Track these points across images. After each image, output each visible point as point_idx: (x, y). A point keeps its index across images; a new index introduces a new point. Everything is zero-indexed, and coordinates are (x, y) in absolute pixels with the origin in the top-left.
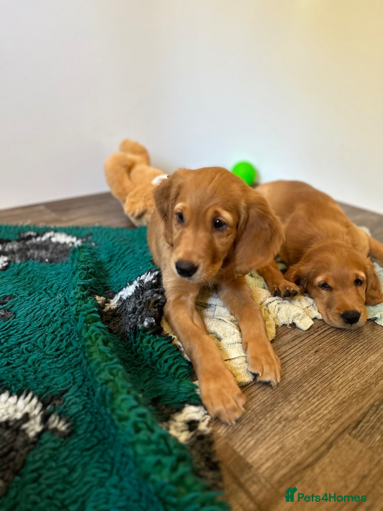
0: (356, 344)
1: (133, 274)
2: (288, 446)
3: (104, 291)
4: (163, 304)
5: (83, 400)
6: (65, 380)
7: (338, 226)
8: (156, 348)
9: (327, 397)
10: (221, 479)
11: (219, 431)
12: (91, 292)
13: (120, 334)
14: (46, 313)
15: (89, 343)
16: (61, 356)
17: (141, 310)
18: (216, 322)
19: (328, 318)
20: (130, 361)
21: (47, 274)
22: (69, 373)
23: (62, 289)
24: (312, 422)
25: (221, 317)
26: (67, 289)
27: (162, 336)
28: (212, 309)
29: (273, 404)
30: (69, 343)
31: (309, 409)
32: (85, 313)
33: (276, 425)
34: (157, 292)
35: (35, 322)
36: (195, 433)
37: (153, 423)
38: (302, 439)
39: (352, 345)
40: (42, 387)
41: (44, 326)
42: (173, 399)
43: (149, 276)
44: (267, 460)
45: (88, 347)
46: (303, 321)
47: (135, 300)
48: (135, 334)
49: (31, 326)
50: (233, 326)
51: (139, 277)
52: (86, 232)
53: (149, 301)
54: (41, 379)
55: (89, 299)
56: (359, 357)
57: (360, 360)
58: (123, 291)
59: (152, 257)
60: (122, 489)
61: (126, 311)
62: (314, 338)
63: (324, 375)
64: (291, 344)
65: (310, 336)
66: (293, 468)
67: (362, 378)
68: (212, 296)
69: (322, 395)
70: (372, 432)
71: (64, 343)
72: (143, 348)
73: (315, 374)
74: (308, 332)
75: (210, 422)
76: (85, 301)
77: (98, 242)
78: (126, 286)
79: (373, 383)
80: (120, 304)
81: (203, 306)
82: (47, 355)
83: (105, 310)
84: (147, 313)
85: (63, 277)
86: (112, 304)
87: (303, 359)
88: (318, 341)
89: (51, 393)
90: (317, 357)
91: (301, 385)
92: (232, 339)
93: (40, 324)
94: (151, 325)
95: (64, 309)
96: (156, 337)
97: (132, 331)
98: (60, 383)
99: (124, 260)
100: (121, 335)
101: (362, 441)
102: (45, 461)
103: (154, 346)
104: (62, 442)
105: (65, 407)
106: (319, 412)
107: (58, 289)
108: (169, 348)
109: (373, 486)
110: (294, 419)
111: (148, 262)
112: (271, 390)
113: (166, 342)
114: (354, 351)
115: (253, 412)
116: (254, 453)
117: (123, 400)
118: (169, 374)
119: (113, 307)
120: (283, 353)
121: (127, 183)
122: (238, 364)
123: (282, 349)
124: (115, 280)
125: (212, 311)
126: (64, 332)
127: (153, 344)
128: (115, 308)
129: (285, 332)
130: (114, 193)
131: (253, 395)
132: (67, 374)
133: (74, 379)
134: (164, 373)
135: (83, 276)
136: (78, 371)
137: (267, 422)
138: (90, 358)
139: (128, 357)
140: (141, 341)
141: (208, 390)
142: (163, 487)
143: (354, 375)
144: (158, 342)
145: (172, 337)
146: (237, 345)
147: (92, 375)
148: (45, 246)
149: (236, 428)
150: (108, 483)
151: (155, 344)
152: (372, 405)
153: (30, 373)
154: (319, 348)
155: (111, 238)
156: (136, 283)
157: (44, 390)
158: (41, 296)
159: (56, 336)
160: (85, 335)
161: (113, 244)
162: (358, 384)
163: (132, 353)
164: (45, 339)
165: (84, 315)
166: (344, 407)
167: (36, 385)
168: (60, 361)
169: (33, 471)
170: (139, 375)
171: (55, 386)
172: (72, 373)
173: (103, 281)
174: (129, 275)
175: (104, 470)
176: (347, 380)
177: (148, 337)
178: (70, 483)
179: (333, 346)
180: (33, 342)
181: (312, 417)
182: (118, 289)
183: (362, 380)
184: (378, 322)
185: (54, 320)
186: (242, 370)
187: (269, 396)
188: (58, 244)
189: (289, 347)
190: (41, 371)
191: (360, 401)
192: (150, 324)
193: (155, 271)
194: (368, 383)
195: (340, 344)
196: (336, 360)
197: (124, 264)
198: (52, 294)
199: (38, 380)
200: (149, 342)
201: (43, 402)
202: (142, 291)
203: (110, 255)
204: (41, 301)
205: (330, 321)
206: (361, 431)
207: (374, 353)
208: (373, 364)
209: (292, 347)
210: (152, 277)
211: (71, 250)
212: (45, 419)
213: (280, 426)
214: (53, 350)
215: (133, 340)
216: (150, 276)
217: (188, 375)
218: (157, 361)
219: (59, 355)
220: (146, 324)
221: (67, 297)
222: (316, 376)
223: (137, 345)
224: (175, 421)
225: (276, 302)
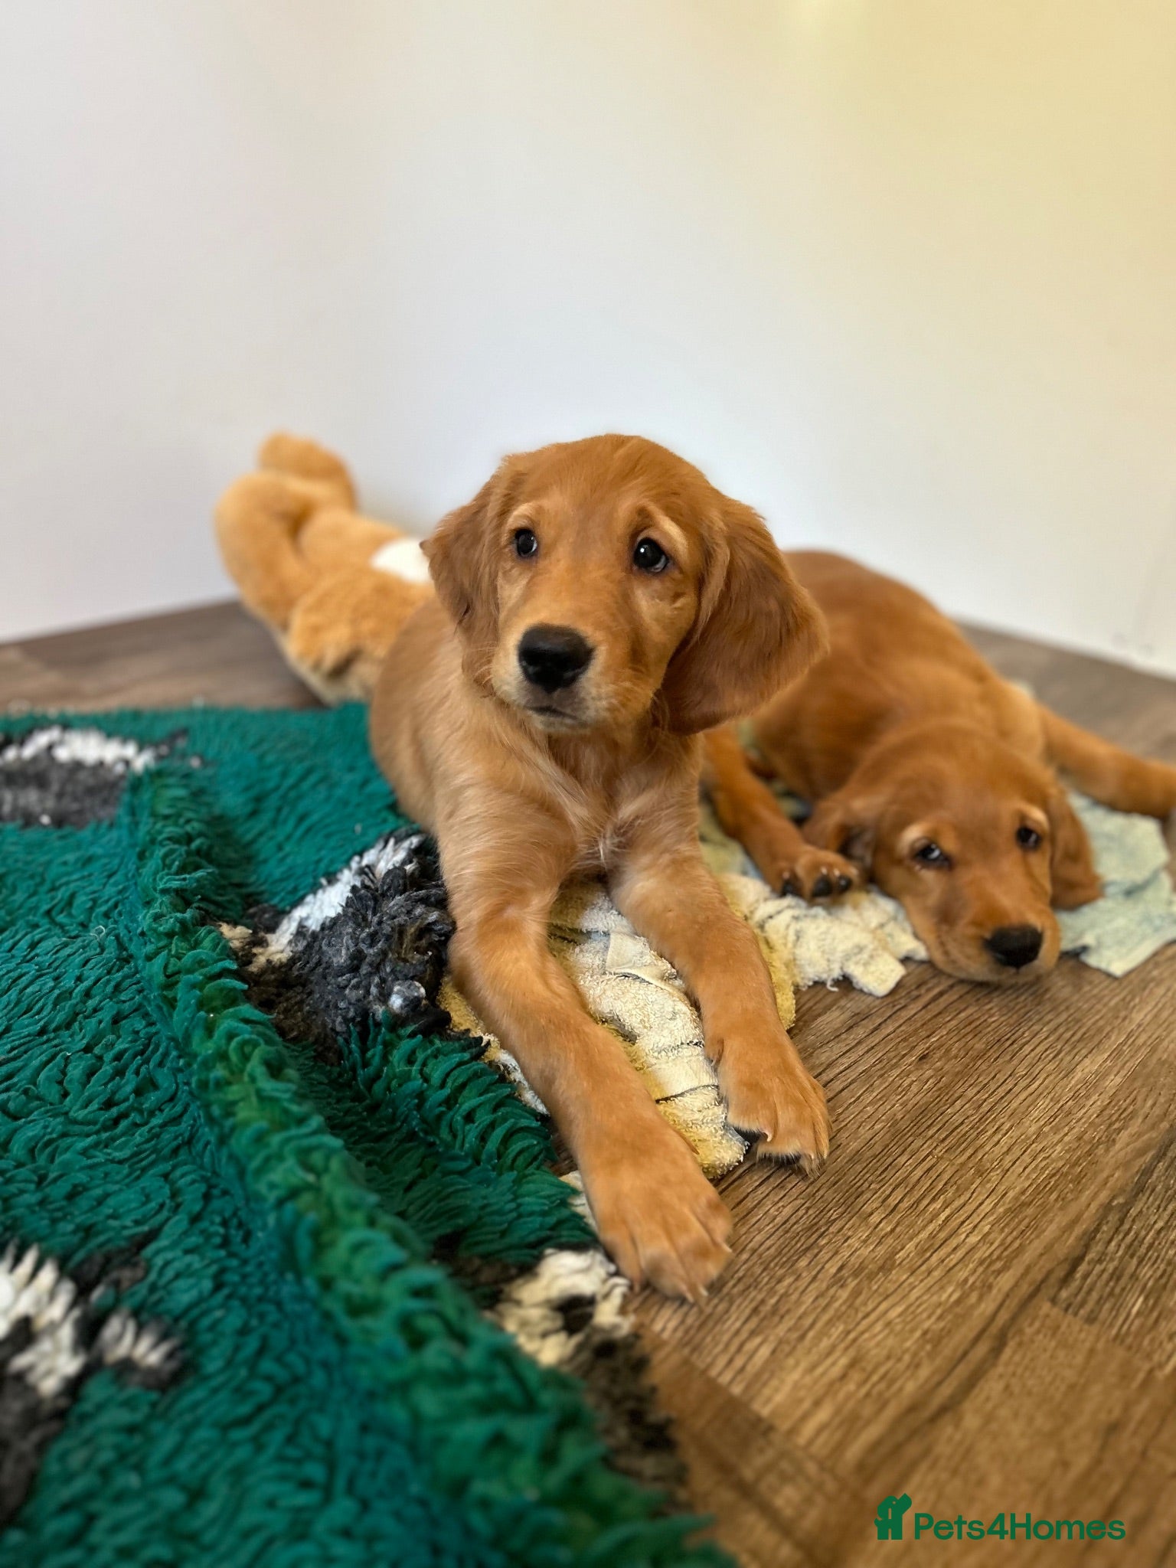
0: (1036, 1028)
1: (334, 849)
2: (875, 1353)
3: (245, 910)
4: (443, 938)
5: (213, 1262)
6: (144, 1199)
7: (952, 677)
8: (436, 1077)
9: (973, 1193)
10: (680, 1475)
11: (658, 1326)
12: (207, 911)
13: (311, 1039)
14: (59, 988)
15: (219, 1072)
16: (124, 1124)
17: (378, 960)
18: (614, 983)
19: (946, 953)
20: (352, 1124)
21: (49, 863)
22: (154, 1175)
23: (104, 908)
24: (936, 1274)
25: (630, 968)
26: (120, 908)
27: (449, 1038)
28: (594, 945)
29: (811, 1228)
30: (144, 1078)
31: (924, 1235)
32: (197, 977)
33: (832, 1291)
34: (424, 901)
35: (25, 1020)
36: (588, 1338)
37: (462, 1312)
38: (912, 1331)
39: (1023, 1033)
40: (70, 1227)
41: (55, 1030)
42: (503, 1234)
43: (391, 853)
44: (817, 1404)
45: (220, 1085)
46: (872, 968)
47: (355, 930)
48: (363, 1037)
49: (11, 1033)
50: (670, 993)
51: (357, 858)
52: (168, 726)
53: (401, 930)
54: (64, 1203)
55: (203, 935)
56: (1050, 1067)
57: (1053, 1076)
58: (308, 903)
59: (392, 792)
60: (371, 1538)
61: (324, 965)
62: (909, 1019)
63: (954, 1126)
64: (846, 1039)
65: (898, 1013)
66: (898, 1421)
67: (1066, 1129)
68: (593, 904)
69: (957, 1189)
70: (1117, 1290)
71: (130, 1082)
72: (393, 1079)
73: (929, 1127)
74: (890, 999)
75: (626, 1299)
76: (188, 941)
77: (211, 754)
78: (315, 888)
79: (1099, 1142)
80: (300, 947)
81: (565, 939)
82: (75, 1122)
83: (253, 968)
84: (398, 968)
85: (106, 870)
86: (273, 948)
87: (887, 1084)
88: (923, 1025)
89: (101, 1246)
90: (930, 1073)
91: (890, 1164)
92: (671, 1032)
93: (42, 1023)
94: (412, 1004)
95: (118, 971)
96: (432, 1043)
97: (352, 1028)
98: (130, 1211)
99: (301, 808)
100: (316, 1042)
101: (1091, 1319)
102: (105, 1473)
103: (427, 1070)
104: (154, 1405)
105: (153, 1288)
106: (954, 1242)
107: (92, 909)
108: (476, 1075)
109: (1144, 1454)
110: (881, 1268)
111: (379, 811)
112: (802, 1186)
113: (467, 1056)
114: (1032, 1050)
115: (755, 1257)
116: (774, 1383)
117: (357, 1248)
118: (484, 1157)
119: (279, 956)
120: (825, 1069)
121: (291, 567)
122: (695, 1109)
123: (818, 1058)
124: (277, 873)
125: (598, 952)
126: (127, 1046)
127: (424, 1064)
128: (284, 960)
129: (821, 1006)
130: (252, 602)
131: (749, 1203)
132: (150, 1181)
133: (174, 1195)
134: (467, 1155)
135: (177, 863)
136: (186, 1168)
137: (802, 1284)
138: (229, 1123)
139: (347, 1112)
140: (385, 1059)
141: (617, 1198)
142: (518, 1517)
143: (1043, 1123)
144: (441, 1057)
145: (481, 1038)
146: (687, 1051)
147: (242, 1174)
148: (36, 774)
149: (708, 1310)
150: (320, 1526)
151: (431, 1063)
152: (1107, 1208)
153: (22, 1186)
154: (927, 1049)
155: (251, 740)
156: (347, 879)
157: (76, 1239)
158: (37, 934)
159: (100, 1058)
160: (205, 1048)
161: (261, 757)
162: (1059, 1148)
163: (358, 1098)
164: (64, 1073)
165: (194, 986)
166: (1027, 1221)
167: (45, 1222)
168: (123, 1139)
169: (65, 1508)
170: (385, 1169)
171: (113, 1223)
172: (166, 1176)
173: (236, 876)
174: (323, 853)
175: (306, 1484)
176: (1023, 1137)
177: (406, 1045)
178: (193, 1537)
179: (970, 1037)
180: (24, 1084)
181: (935, 1258)
182: (292, 898)
183: (1066, 1134)
184: (1092, 960)
185: (90, 1009)
186: (707, 1129)
187: (799, 1202)
188: (77, 766)
189: (838, 1048)
190: (61, 1176)
191: (1070, 1196)
192: (412, 1001)
193: (408, 836)
194: (1086, 1143)
195: (989, 1032)
196: (983, 1079)
197: (302, 819)
198: (72, 925)
199: (51, 1207)
200: (410, 1061)
201: (75, 1277)
202: (375, 899)
203: (254, 792)
204: (38, 951)
205: (954, 962)
206: (1085, 1288)
207: (1090, 1052)
208: (1092, 1085)
209: (848, 1048)
210: (401, 855)
211: (125, 784)
212: (89, 1333)
213: (844, 1294)
214: (95, 1106)
215: (357, 1055)
216: (395, 851)
217: (541, 1157)
218: (440, 1117)
219: (116, 1122)
220: (396, 1002)
221: (122, 932)
222: (931, 1133)
223: (371, 1070)
224: (518, 1303)
225: (787, 915)
